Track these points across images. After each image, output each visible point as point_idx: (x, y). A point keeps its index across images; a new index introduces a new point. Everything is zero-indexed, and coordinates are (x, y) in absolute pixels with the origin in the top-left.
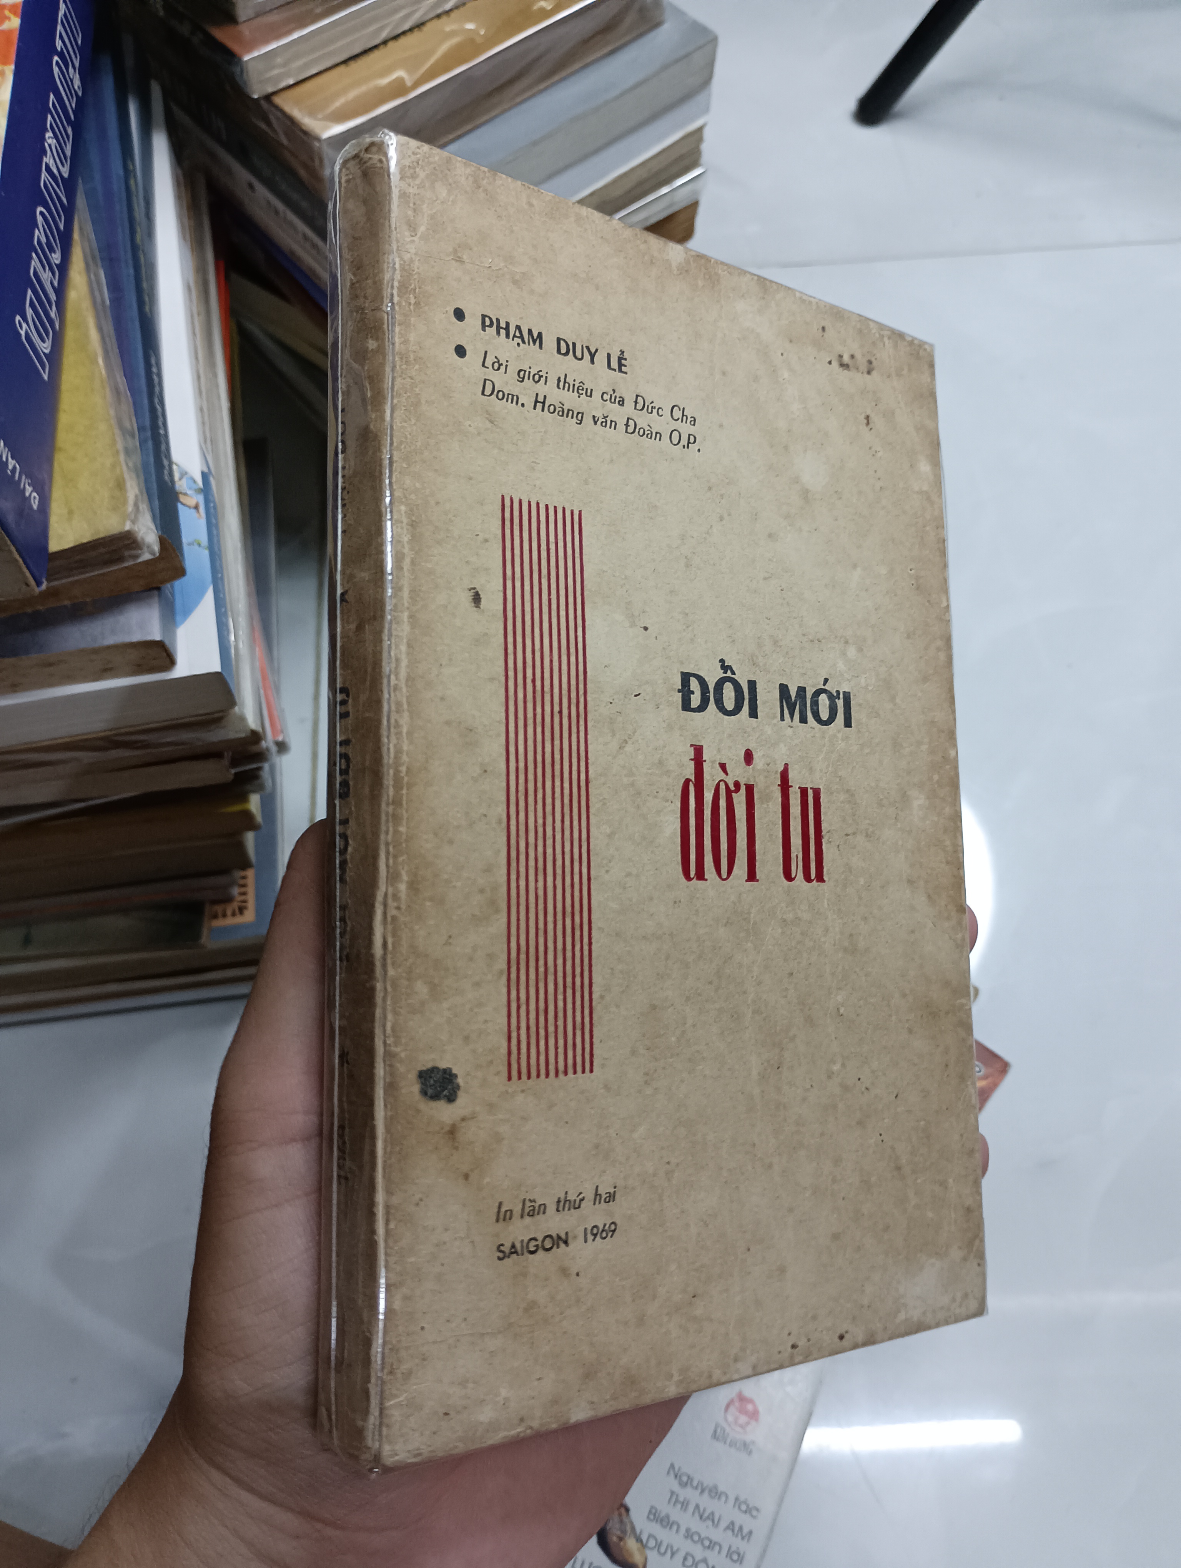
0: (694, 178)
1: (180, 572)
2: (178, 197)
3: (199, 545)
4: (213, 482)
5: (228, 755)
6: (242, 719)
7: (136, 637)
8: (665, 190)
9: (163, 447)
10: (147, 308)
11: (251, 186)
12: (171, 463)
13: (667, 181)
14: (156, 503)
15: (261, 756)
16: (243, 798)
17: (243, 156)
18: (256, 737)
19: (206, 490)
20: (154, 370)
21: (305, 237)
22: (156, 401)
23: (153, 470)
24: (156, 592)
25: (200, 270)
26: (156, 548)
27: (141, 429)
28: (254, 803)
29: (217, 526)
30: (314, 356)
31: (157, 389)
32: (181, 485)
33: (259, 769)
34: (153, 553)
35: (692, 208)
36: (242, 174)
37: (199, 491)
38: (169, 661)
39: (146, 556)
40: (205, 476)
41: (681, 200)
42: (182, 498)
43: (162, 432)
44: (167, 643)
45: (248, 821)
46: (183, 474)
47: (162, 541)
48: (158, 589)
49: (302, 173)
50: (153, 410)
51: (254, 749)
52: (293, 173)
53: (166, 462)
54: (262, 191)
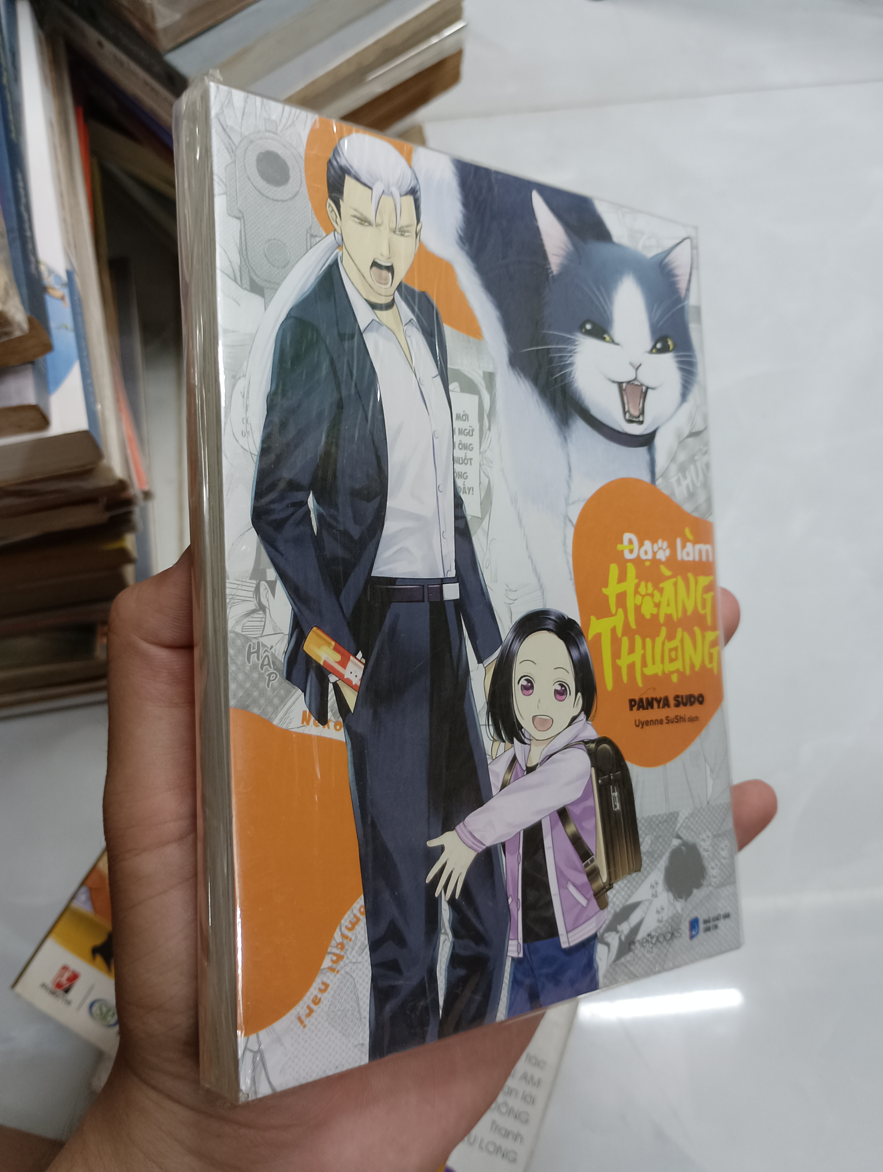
0: (457, 31)
1: (48, 347)
2: (41, 53)
3: (66, 328)
4: (77, 280)
5: (104, 501)
6: (110, 470)
7: (15, 402)
8: (435, 40)
9: (30, 246)
10: (13, 135)
11: (100, 44)
12: (37, 262)
13: (437, 31)
14: (25, 290)
15: (129, 502)
16: (119, 536)
17: (92, 18)
18: (122, 485)
19: (70, 284)
20: (21, 184)
21: (146, 84)
22: (23, 209)
23: (20, 262)
24: (30, 366)
25: (62, 113)
26: (25, 326)
27: (9, 231)
28: (129, 541)
29: (82, 314)
30: (163, 187)
31: (23, 200)
32: (48, 280)
33: (130, 513)
34: (21, 329)
35: (458, 56)
36: (93, 35)
37: (64, 285)
38: (44, 422)
39: (17, 334)
40: (69, 274)
41: (448, 49)
42: (51, 291)
43: (28, 234)
44: (42, 406)
45: (124, 557)
46: (51, 272)
47: (30, 321)
48: (32, 363)
49: (137, 25)
50: (19, 216)
51: (124, 495)
52: (131, 28)
53: (32, 259)
54: (109, 48)
